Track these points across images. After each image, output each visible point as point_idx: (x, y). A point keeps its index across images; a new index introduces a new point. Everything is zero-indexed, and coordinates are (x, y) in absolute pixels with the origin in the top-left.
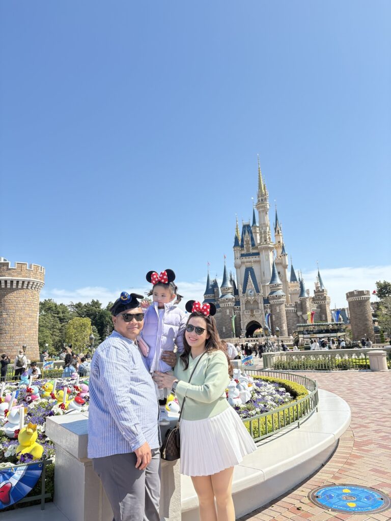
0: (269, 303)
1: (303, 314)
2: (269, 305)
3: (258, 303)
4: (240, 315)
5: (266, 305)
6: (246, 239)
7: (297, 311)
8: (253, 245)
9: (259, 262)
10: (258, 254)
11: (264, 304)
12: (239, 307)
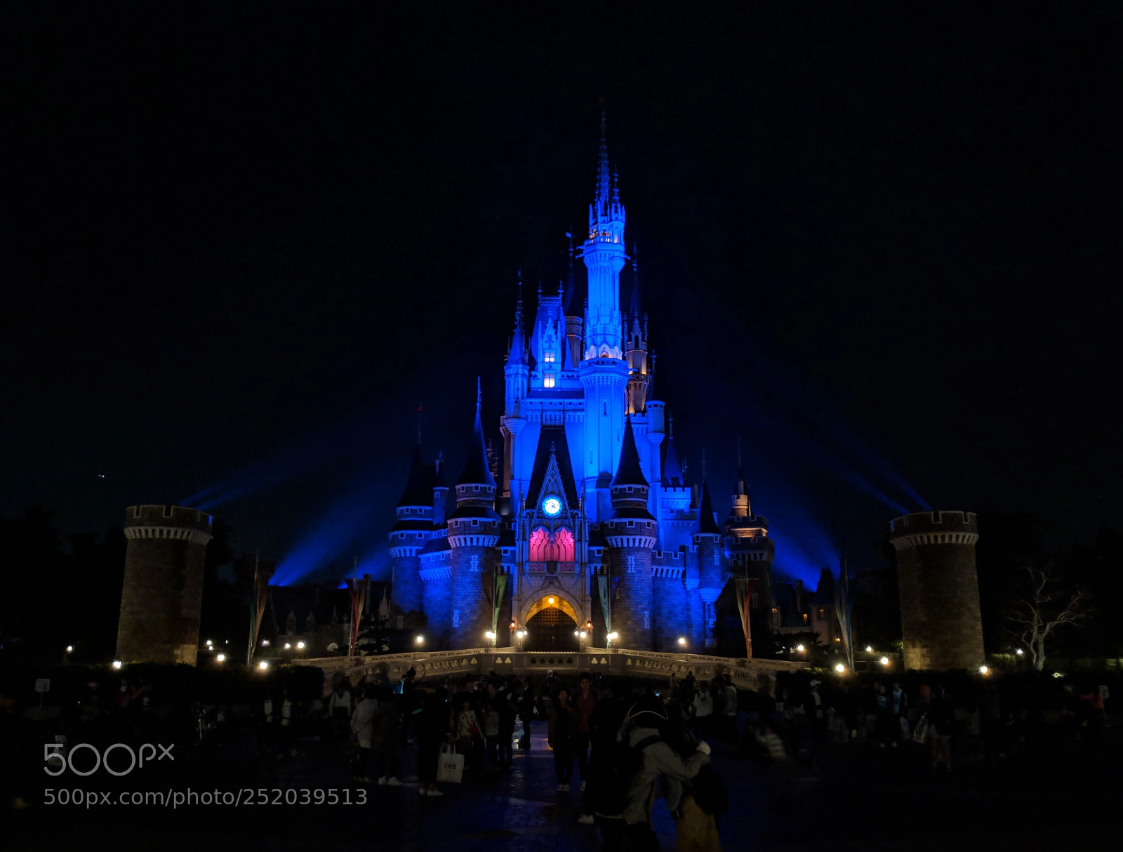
0: (606, 544)
2: (603, 549)
4: (511, 577)
7: (684, 575)
9: (580, 419)
10: (578, 394)
11: (590, 545)
12: (510, 549)
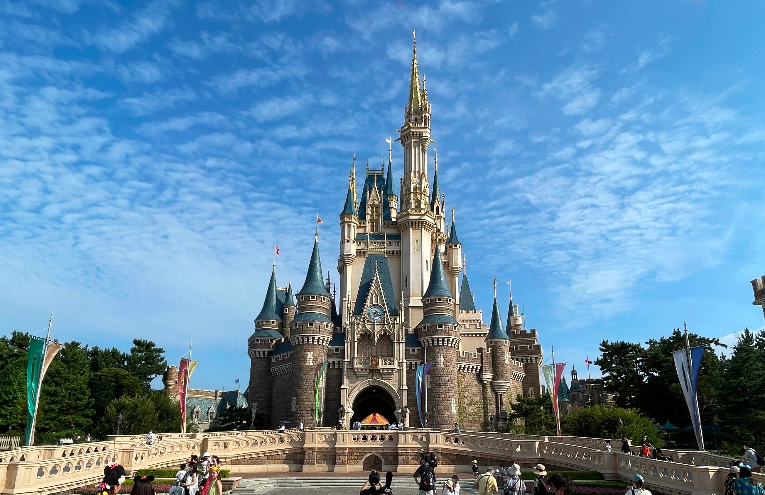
0: (419, 344)
1: (494, 379)
2: (417, 348)
3: (391, 343)
4: (341, 370)
5: (410, 348)
6: (371, 203)
7: (481, 370)
8: (388, 217)
9: (397, 255)
10: (396, 237)
11: (407, 345)
12: (340, 347)
